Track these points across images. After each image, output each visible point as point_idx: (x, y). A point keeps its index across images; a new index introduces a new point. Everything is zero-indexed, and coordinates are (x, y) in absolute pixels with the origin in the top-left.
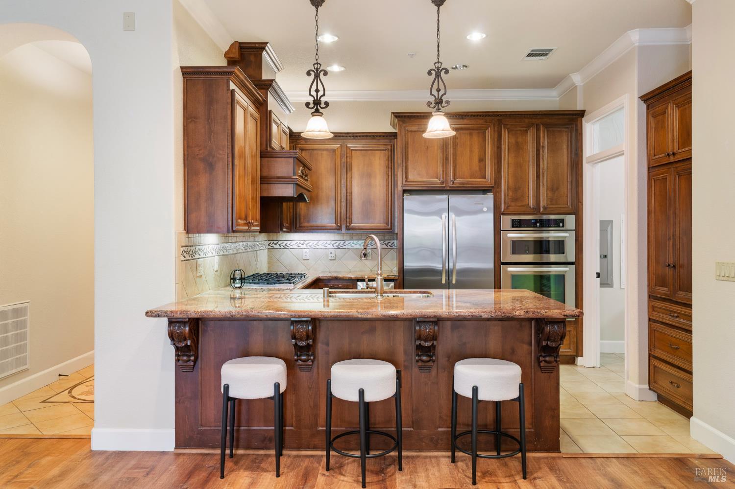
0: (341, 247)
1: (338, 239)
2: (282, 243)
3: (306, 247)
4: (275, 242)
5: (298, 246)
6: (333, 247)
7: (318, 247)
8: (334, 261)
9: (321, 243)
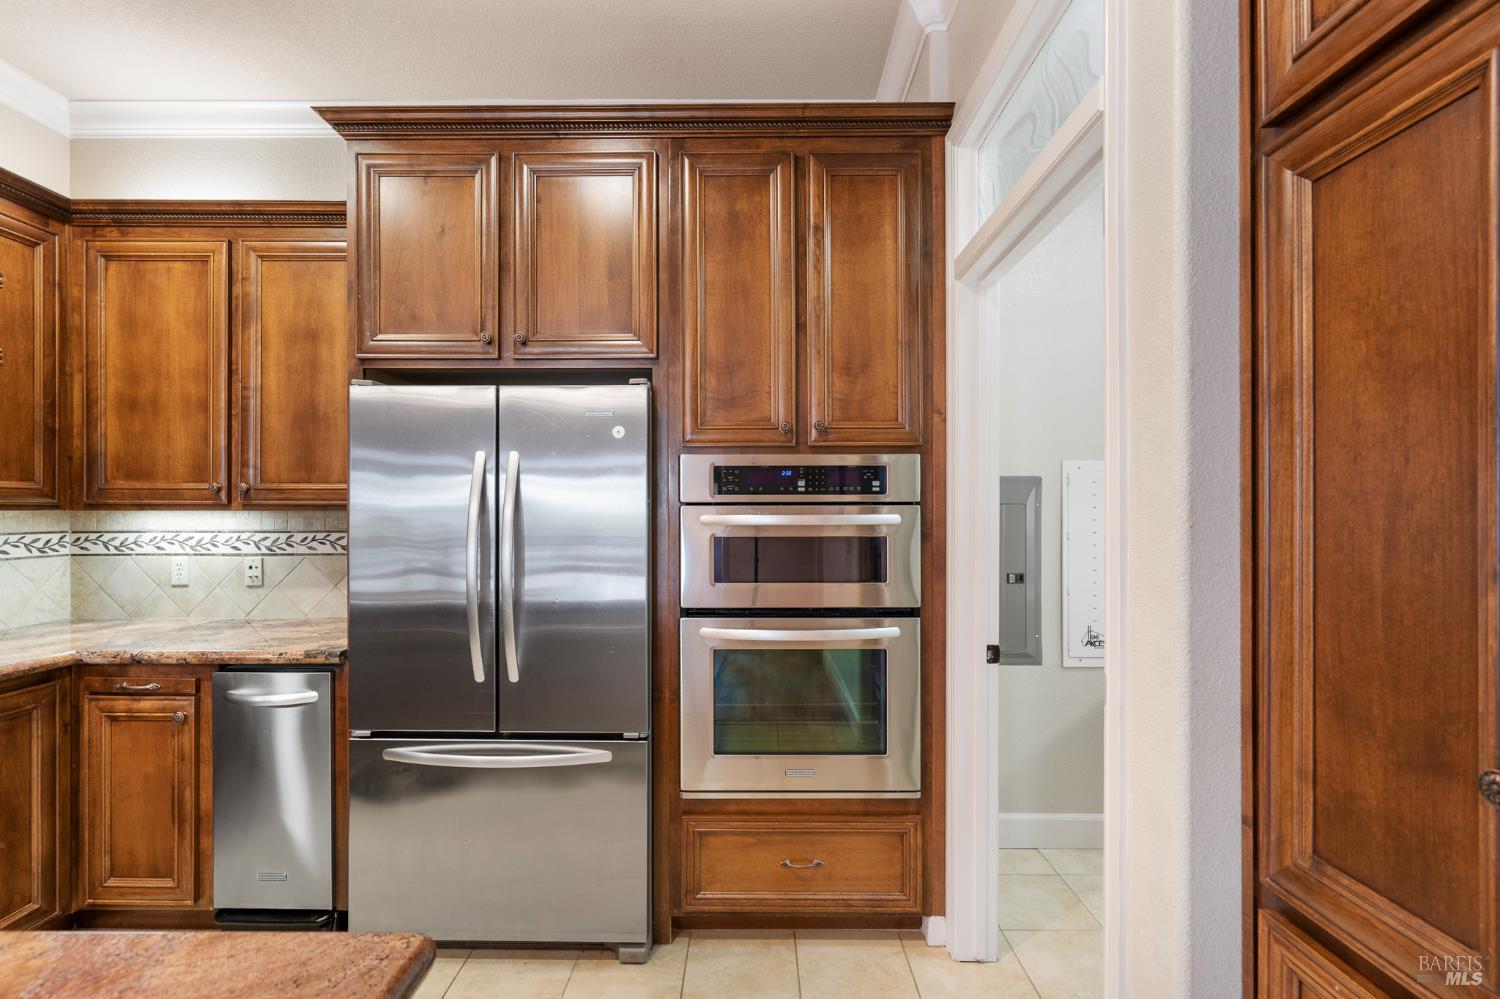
0: (278, 551)
1: (272, 528)
2: (113, 539)
3: (181, 551)
4: (93, 536)
5: (158, 548)
6: (257, 551)
7: (214, 550)
8: (259, 591)
9: (222, 538)
